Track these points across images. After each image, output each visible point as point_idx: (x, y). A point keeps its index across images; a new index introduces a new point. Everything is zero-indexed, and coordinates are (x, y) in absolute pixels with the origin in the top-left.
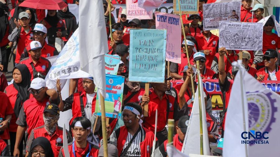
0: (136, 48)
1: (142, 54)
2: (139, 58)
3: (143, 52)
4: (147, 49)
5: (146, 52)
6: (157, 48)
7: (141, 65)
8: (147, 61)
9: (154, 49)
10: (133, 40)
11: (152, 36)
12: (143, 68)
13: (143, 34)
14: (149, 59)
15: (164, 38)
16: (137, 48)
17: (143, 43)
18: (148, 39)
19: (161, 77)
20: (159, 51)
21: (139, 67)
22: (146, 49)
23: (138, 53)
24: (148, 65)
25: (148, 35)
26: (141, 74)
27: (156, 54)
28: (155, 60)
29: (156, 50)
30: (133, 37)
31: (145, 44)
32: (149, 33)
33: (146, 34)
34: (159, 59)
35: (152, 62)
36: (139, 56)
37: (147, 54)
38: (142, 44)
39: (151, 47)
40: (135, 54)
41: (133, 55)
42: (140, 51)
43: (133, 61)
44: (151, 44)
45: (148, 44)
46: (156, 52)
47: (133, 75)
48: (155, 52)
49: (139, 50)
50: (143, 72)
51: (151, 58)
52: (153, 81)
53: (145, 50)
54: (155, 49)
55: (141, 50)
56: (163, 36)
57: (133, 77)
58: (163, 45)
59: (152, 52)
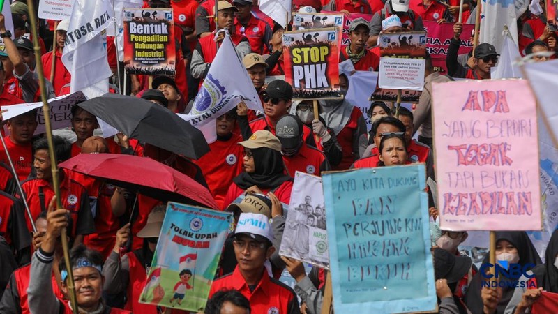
0: (344, 225)
1: (365, 237)
2: (357, 251)
3: (365, 232)
4: (377, 223)
5: (374, 233)
6: (403, 215)
7: (364, 268)
8: (380, 255)
9: (395, 221)
10: (334, 203)
11: (386, 185)
12: (370, 278)
13: (359, 184)
14: (386, 251)
15: (418, 187)
16: (347, 225)
17: (364, 208)
18: (374, 194)
19: (427, 295)
20: (410, 225)
21: (359, 276)
22: (373, 223)
23: (352, 239)
24: (384, 267)
25: (374, 186)
26: (369, 293)
27: (403, 234)
28: (403, 250)
29: (402, 224)
30: (334, 195)
31: (369, 211)
32: (376, 179)
33: (368, 184)
34: (414, 246)
35: (394, 258)
36: (357, 246)
37: (377, 237)
38: (360, 211)
39: (385, 218)
40: (344, 242)
41: (338, 246)
42: (356, 232)
43: (339, 260)
44: (385, 209)
45: (377, 209)
46: (403, 229)
47: (344, 302)
48: (400, 230)
49: (355, 229)
50: (374, 287)
51: (391, 248)
52: (406, 311)
53: (371, 228)
54: (400, 220)
55: (358, 227)
56: (415, 182)
57: (346, 306)
58: (419, 207)
59: (392, 231)
